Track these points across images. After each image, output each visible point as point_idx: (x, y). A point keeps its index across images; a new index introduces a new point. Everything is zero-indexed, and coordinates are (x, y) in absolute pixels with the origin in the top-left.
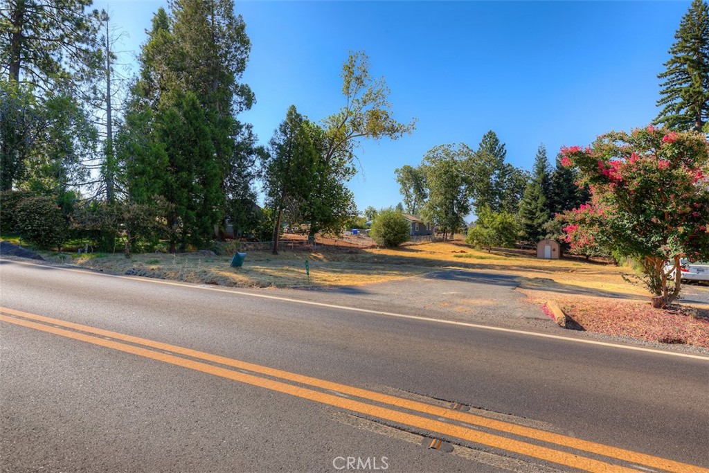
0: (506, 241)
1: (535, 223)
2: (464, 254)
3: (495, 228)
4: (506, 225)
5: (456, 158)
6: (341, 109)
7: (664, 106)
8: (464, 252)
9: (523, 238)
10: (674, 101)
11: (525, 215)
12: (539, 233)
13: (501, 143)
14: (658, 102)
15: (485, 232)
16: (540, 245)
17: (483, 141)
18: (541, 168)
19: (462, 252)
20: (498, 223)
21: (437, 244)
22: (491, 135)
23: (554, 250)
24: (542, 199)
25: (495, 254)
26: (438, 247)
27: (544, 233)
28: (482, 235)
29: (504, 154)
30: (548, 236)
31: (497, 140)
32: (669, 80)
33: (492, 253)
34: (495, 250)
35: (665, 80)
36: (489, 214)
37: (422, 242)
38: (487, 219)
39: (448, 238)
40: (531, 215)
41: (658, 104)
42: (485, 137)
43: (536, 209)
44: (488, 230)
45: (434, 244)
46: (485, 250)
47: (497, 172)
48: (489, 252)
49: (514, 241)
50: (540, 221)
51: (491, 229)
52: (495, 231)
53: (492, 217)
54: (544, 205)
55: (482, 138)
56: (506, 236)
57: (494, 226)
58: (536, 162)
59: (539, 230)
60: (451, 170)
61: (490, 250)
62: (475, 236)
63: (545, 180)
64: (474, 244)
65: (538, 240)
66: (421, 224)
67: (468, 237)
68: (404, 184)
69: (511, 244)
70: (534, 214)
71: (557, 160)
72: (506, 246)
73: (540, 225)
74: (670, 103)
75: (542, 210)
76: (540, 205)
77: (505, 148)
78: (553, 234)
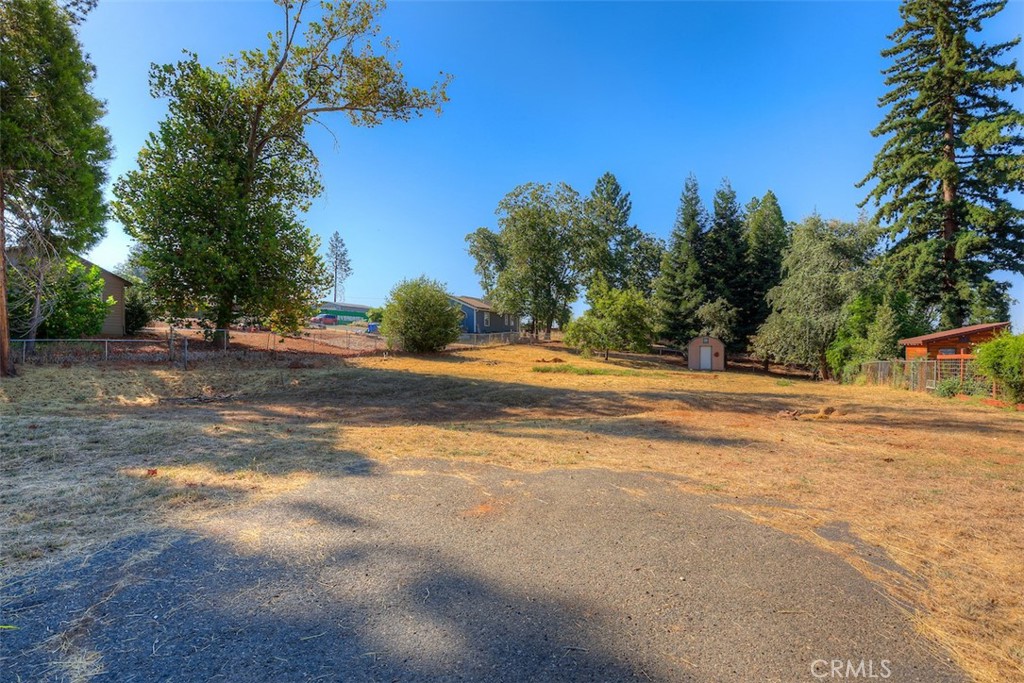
0: (635, 339)
1: (682, 309)
2: (558, 364)
3: (616, 317)
4: (635, 311)
5: (553, 206)
6: (269, 36)
7: (891, 106)
8: (560, 361)
9: (663, 335)
10: (908, 97)
11: (665, 295)
12: (687, 327)
13: (623, 192)
14: (882, 100)
15: (597, 324)
16: (692, 347)
17: (597, 188)
18: (691, 215)
19: (556, 360)
20: (620, 307)
21: (518, 347)
22: (609, 179)
23: (717, 355)
24: (693, 268)
25: (615, 363)
26: (517, 353)
27: (698, 325)
28: (593, 330)
29: (629, 209)
30: (705, 330)
31: (617, 187)
32: (897, 62)
33: (611, 362)
34: (616, 356)
35: (892, 61)
36: (605, 291)
37: (491, 344)
38: (601, 301)
39: (541, 338)
40: (675, 294)
41: (880, 103)
42: (600, 182)
43: (684, 284)
44: (603, 321)
45: (512, 348)
46: (598, 358)
47: (619, 238)
48: (606, 361)
49: (649, 341)
50: (690, 305)
51: (609, 319)
52: (615, 322)
53: (610, 298)
54: (697, 277)
55: (595, 184)
56: (634, 332)
57: (614, 313)
58: (681, 204)
59: (689, 320)
60: (542, 220)
61: (607, 357)
62: (583, 331)
63: (697, 237)
64: (579, 347)
65: (687, 340)
66: (493, 314)
67: (569, 334)
68: (481, 259)
69: (643, 345)
70: (681, 294)
71: (716, 202)
72: (635, 349)
73: (691, 312)
74: (901, 99)
75: (693, 287)
76: (690, 279)
77: (630, 199)
78: (713, 326)
